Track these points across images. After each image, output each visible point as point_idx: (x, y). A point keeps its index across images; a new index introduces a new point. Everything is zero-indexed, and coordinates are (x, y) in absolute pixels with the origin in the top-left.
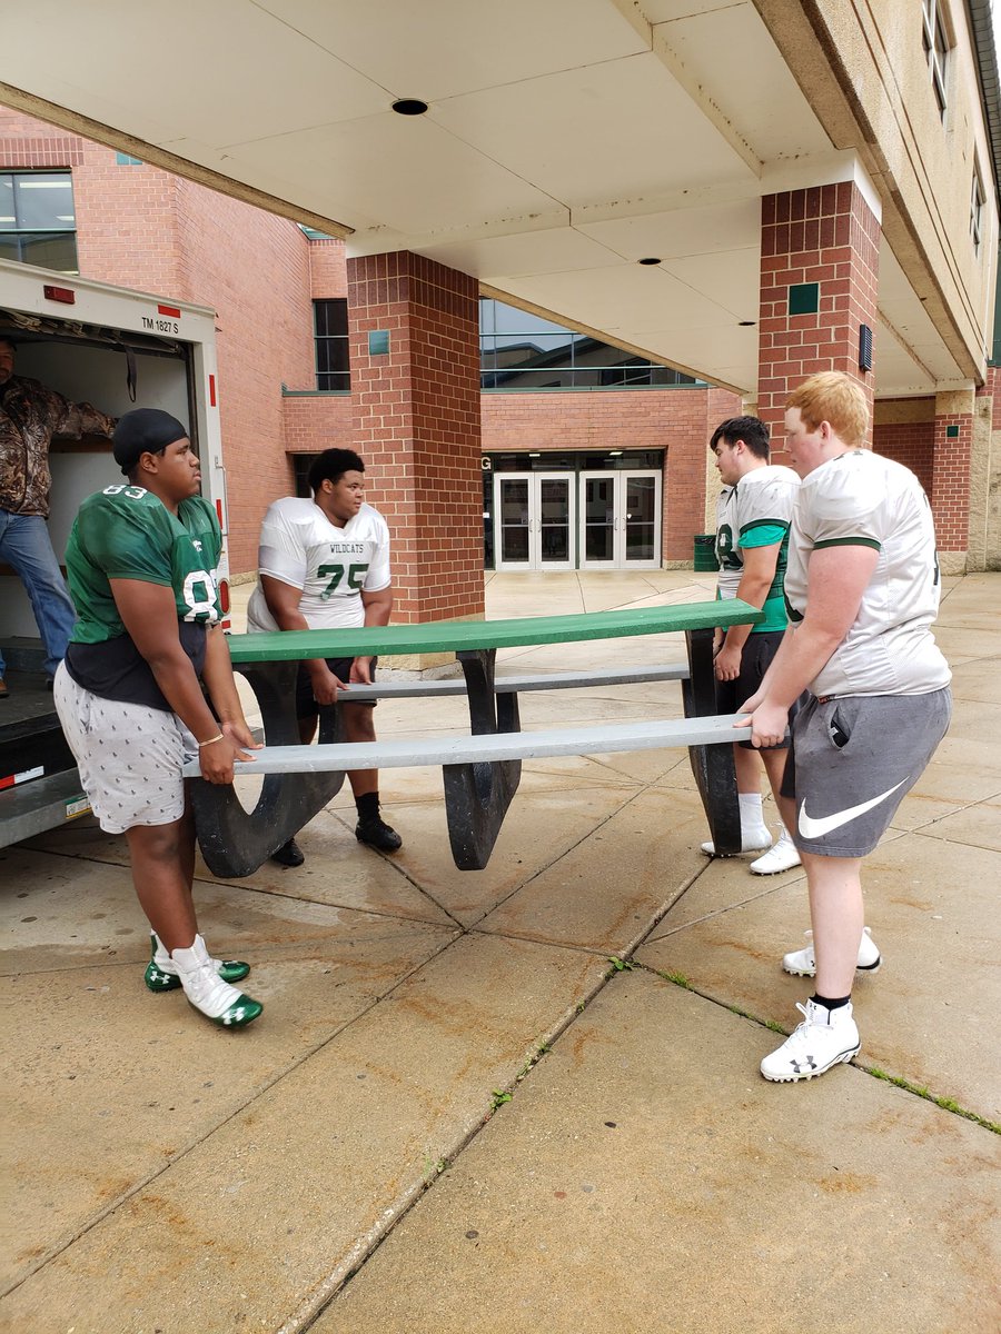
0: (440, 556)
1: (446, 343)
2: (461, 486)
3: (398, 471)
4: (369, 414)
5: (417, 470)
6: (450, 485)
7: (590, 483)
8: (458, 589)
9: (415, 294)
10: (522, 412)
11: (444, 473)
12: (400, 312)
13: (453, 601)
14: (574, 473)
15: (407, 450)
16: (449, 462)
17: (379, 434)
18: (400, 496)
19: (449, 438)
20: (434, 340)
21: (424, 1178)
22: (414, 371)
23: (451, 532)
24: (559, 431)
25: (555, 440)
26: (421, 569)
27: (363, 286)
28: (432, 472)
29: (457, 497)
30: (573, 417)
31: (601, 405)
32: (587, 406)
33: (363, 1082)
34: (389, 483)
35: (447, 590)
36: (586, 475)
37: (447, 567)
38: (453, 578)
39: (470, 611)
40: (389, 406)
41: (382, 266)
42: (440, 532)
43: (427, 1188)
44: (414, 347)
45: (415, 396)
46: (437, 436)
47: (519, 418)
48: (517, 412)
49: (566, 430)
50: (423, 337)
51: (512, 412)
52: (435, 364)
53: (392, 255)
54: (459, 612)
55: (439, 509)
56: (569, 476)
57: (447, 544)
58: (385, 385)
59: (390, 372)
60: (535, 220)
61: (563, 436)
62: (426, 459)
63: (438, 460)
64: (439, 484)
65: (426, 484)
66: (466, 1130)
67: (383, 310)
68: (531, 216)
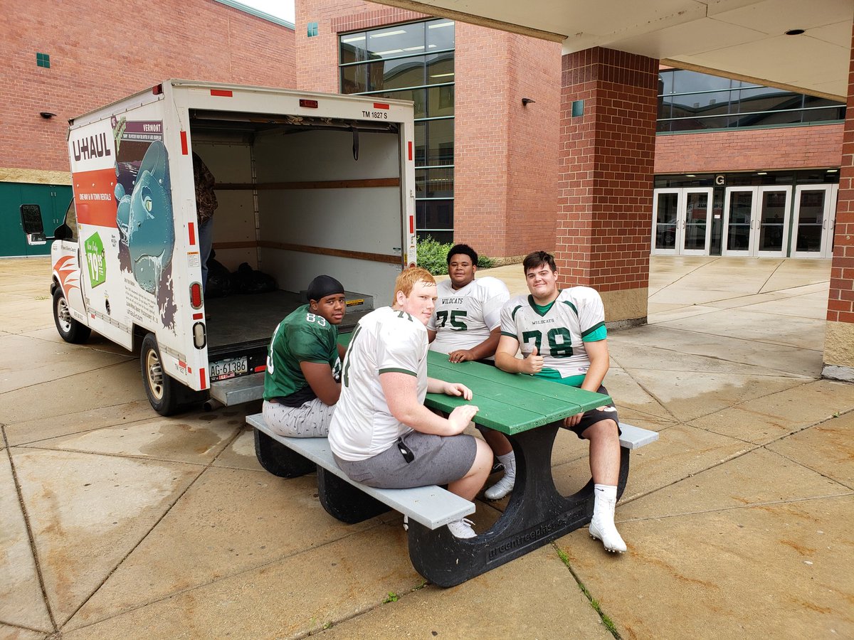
0: (610, 248)
1: (628, 106)
2: (634, 201)
3: (582, 192)
4: (569, 155)
5: (595, 191)
6: (623, 200)
7: (804, 193)
8: (625, 270)
9: (603, 74)
10: (750, 144)
11: (618, 192)
12: (591, 88)
13: (619, 279)
14: (791, 187)
15: (590, 178)
16: (623, 185)
17: (574, 168)
18: (583, 208)
19: (624, 169)
20: (616, 104)
21: (312, 629)
22: (598, 126)
23: (622, 232)
24: (780, 156)
25: (775, 163)
26: (593, 257)
27: (570, 72)
28: (609, 192)
29: (629, 209)
30: (793, 145)
31: (818, 136)
32: (805, 137)
33: (332, 568)
34: (577, 200)
35: (616, 271)
36: (800, 188)
37: (615, 256)
38: (621, 263)
39: (634, 286)
40: (581, 150)
41: (582, 59)
42: (612, 232)
43: (310, 635)
44: (598, 110)
45: (598, 142)
46: (614, 168)
47: (748, 148)
48: (746, 144)
49: (786, 155)
50: (608, 103)
51: (742, 144)
52: (615, 120)
53: (589, 50)
54: (625, 287)
55: (611, 216)
56: (787, 189)
57: (616, 240)
58: (580, 136)
59: (583, 128)
60: (682, 16)
61: (783, 159)
62: (604, 184)
63: (615, 184)
64: (614, 200)
65: (603, 200)
66: (357, 611)
67: (581, 88)
68: (680, 13)
